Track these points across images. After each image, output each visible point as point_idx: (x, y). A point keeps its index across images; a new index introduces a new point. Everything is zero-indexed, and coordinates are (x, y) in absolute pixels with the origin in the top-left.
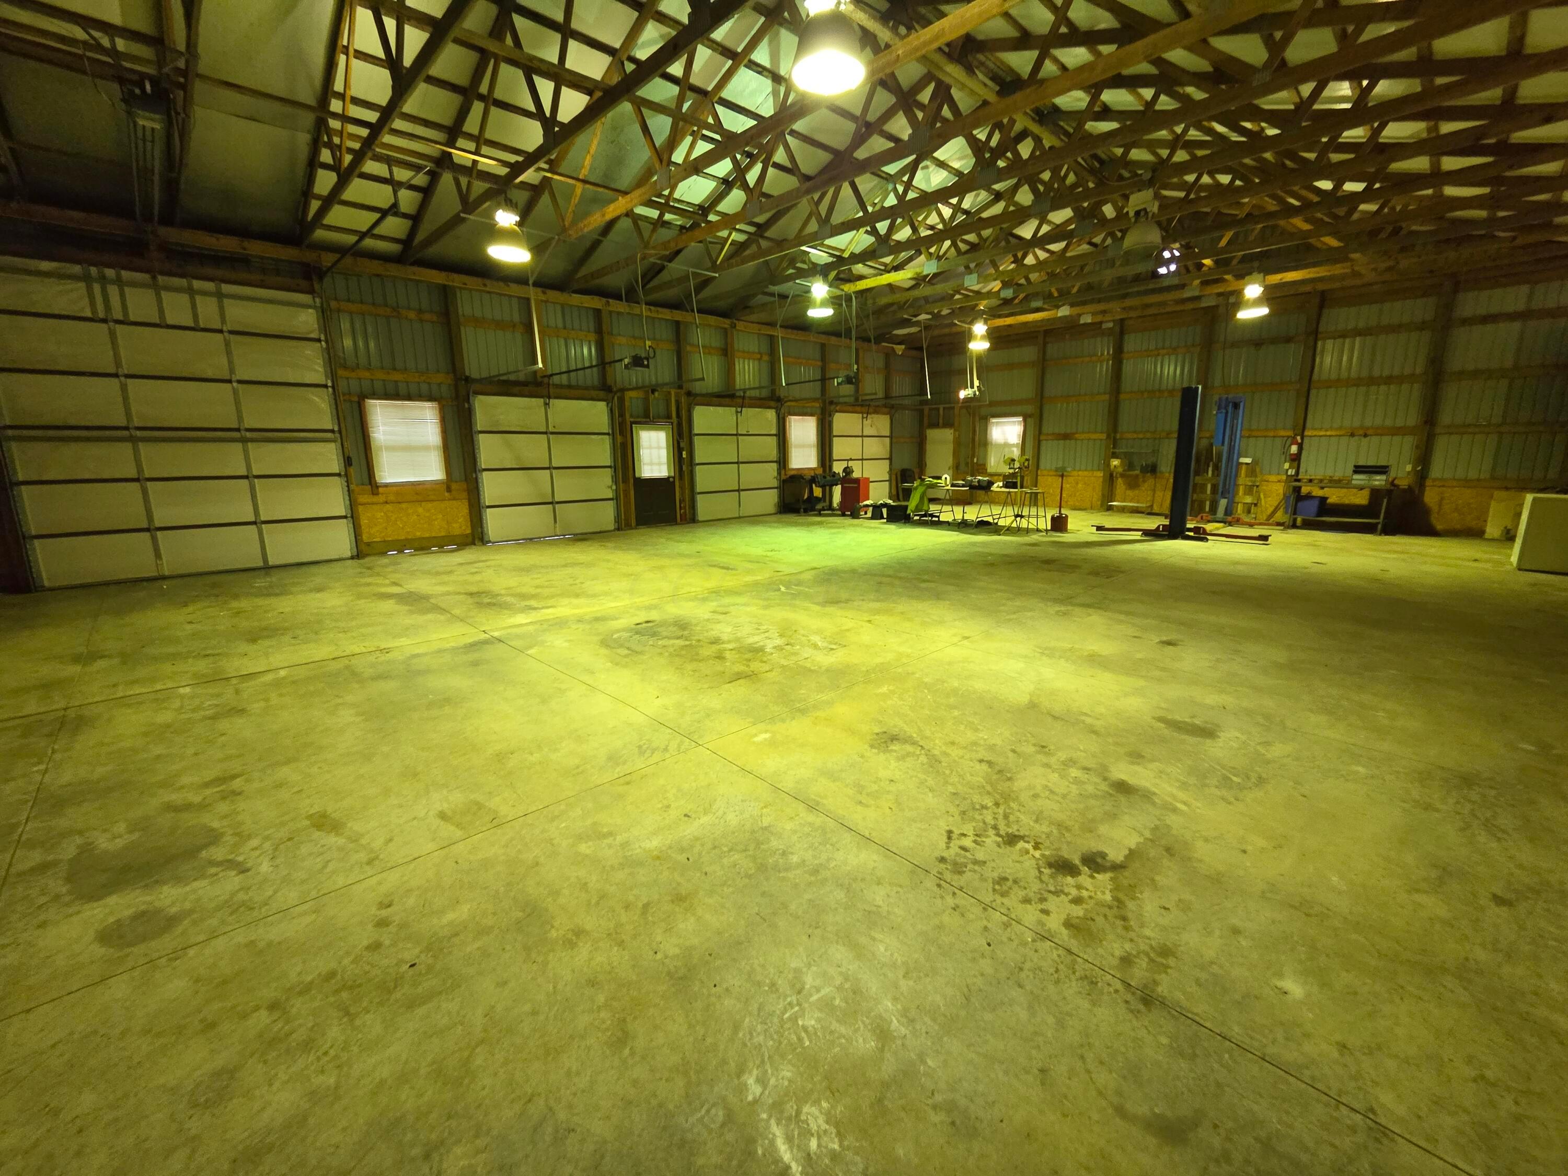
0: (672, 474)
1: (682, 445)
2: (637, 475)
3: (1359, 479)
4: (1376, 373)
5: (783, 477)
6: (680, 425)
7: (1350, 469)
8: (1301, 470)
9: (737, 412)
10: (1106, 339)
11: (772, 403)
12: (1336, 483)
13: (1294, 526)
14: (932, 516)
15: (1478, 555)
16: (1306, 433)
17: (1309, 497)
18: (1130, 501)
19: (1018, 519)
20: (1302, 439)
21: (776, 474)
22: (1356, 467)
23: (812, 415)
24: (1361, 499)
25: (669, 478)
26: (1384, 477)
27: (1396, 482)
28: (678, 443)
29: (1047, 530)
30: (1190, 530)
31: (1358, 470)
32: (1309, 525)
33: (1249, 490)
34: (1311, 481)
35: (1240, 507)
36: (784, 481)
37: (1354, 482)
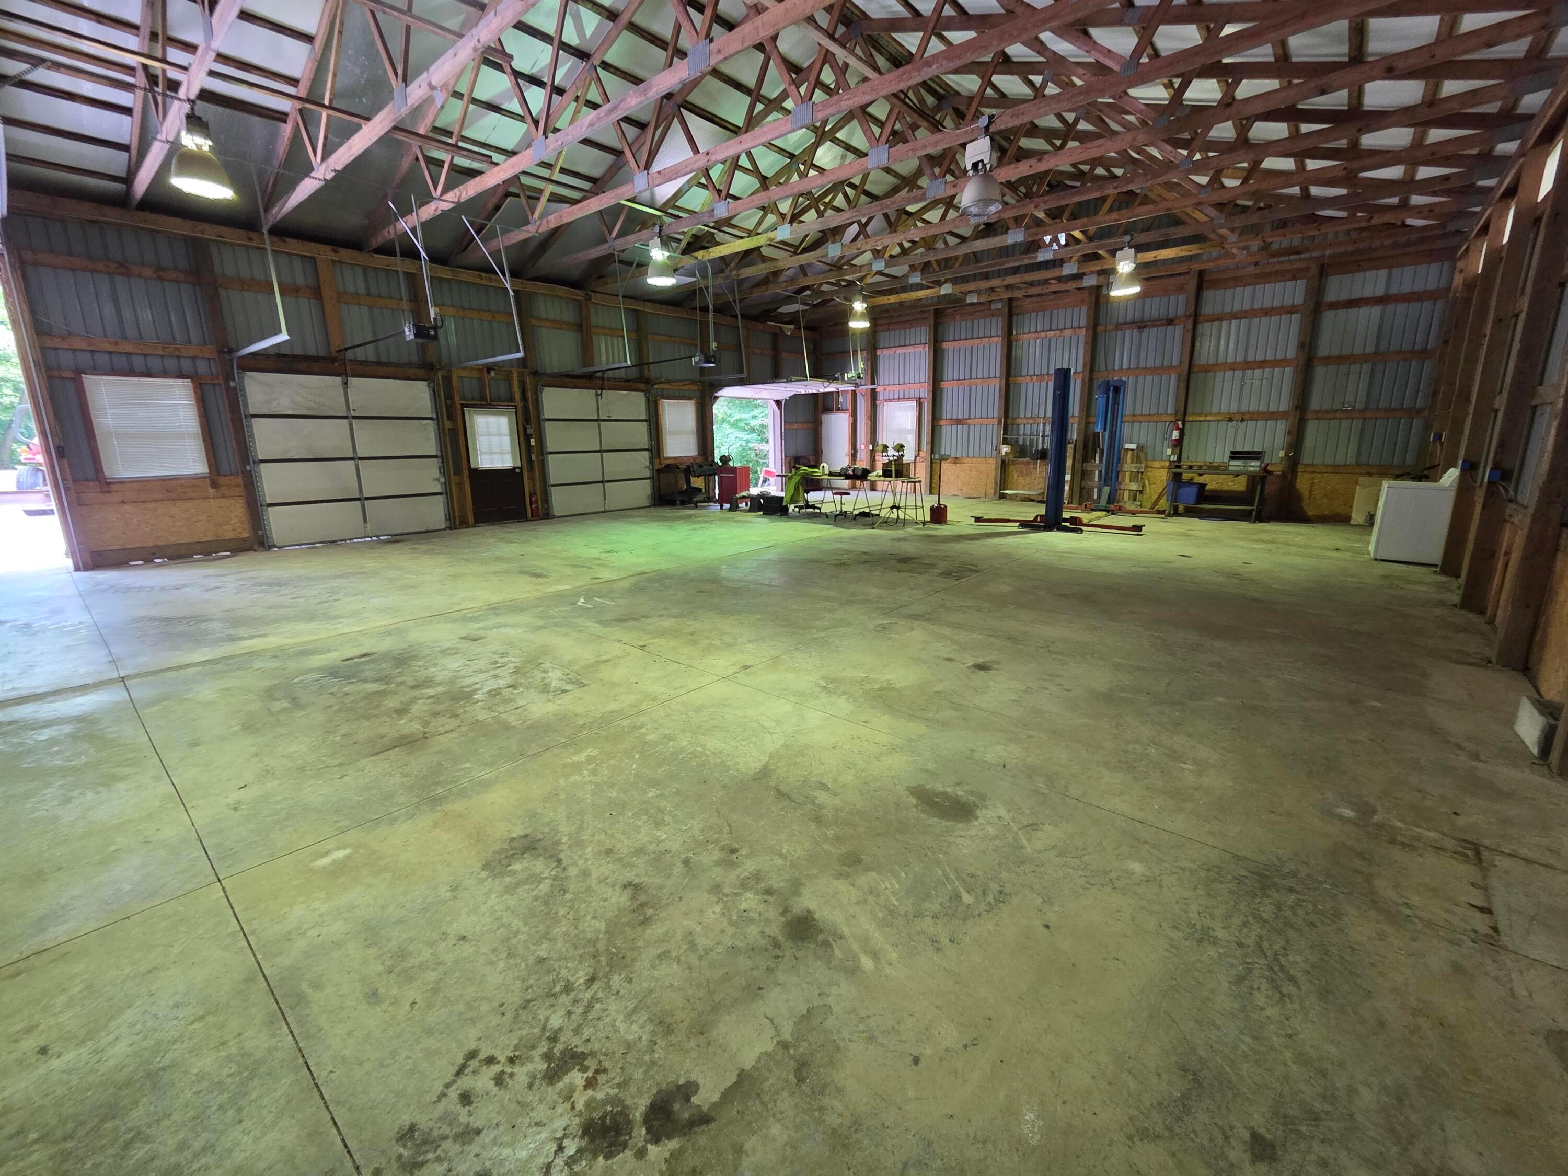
0: (519, 465)
1: (529, 431)
2: (473, 466)
3: (1236, 465)
4: (1251, 358)
5: (657, 466)
6: (526, 408)
7: (1228, 455)
8: (1184, 456)
9: (597, 395)
10: (994, 319)
11: (642, 386)
12: (1214, 469)
13: (1176, 514)
14: (813, 507)
15: (1341, 544)
16: (1189, 418)
17: (1190, 482)
18: (1023, 490)
19: (895, 510)
20: (1183, 424)
21: (647, 463)
22: (1232, 452)
23: (689, 399)
24: (1239, 485)
25: (514, 468)
26: (1257, 463)
27: (1269, 468)
28: (525, 429)
29: (924, 523)
30: (1066, 520)
31: (1235, 455)
32: (1191, 512)
33: (1135, 477)
34: (1190, 467)
35: (1126, 494)
36: (659, 471)
37: (1230, 468)
